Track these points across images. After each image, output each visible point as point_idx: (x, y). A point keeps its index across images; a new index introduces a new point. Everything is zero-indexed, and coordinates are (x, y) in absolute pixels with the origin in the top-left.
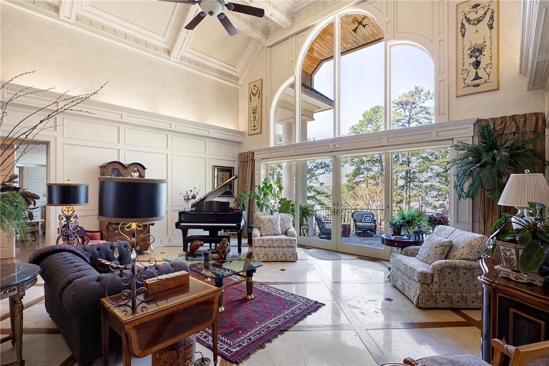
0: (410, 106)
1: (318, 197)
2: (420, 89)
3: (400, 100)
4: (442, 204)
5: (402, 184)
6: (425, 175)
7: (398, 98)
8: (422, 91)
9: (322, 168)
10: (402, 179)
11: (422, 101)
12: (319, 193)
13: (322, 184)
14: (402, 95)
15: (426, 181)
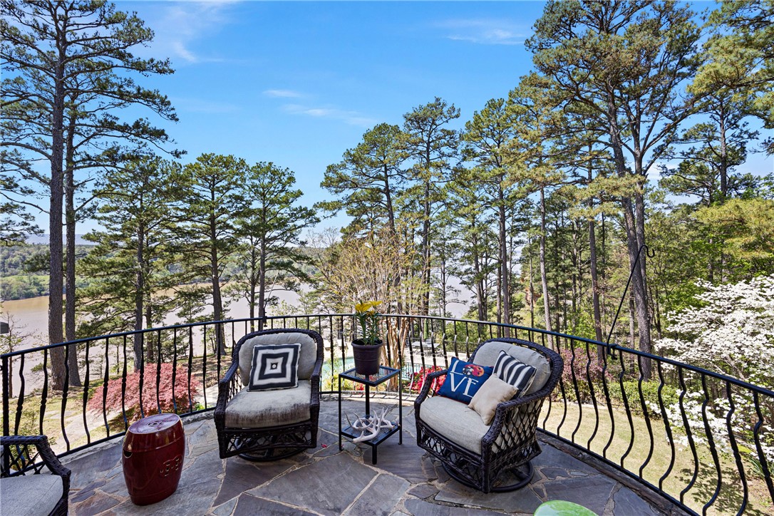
0: (429, 127)
1: (296, 265)
2: (441, 101)
3: (415, 114)
4: (469, 269)
5: (419, 243)
6: (448, 231)
7: (413, 112)
8: (444, 105)
9: (302, 217)
10: (420, 236)
11: (445, 120)
12: (299, 258)
13: (303, 243)
14: (418, 108)
15: (450, 238)
